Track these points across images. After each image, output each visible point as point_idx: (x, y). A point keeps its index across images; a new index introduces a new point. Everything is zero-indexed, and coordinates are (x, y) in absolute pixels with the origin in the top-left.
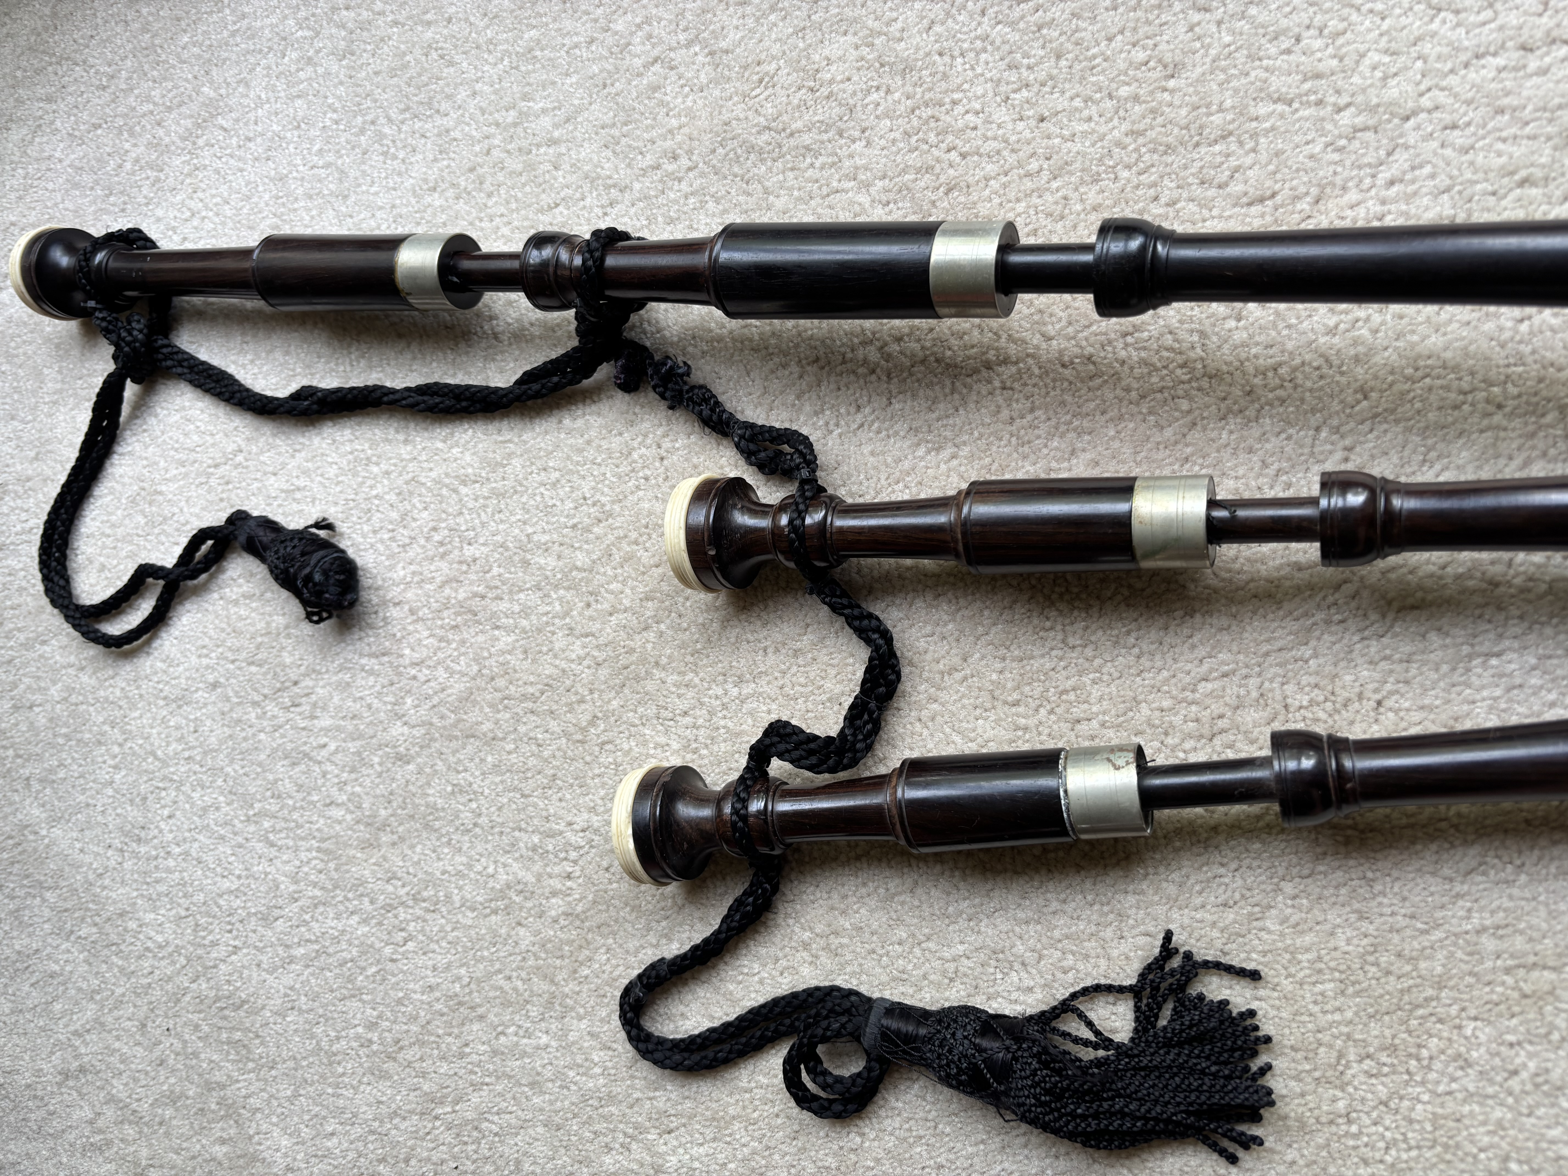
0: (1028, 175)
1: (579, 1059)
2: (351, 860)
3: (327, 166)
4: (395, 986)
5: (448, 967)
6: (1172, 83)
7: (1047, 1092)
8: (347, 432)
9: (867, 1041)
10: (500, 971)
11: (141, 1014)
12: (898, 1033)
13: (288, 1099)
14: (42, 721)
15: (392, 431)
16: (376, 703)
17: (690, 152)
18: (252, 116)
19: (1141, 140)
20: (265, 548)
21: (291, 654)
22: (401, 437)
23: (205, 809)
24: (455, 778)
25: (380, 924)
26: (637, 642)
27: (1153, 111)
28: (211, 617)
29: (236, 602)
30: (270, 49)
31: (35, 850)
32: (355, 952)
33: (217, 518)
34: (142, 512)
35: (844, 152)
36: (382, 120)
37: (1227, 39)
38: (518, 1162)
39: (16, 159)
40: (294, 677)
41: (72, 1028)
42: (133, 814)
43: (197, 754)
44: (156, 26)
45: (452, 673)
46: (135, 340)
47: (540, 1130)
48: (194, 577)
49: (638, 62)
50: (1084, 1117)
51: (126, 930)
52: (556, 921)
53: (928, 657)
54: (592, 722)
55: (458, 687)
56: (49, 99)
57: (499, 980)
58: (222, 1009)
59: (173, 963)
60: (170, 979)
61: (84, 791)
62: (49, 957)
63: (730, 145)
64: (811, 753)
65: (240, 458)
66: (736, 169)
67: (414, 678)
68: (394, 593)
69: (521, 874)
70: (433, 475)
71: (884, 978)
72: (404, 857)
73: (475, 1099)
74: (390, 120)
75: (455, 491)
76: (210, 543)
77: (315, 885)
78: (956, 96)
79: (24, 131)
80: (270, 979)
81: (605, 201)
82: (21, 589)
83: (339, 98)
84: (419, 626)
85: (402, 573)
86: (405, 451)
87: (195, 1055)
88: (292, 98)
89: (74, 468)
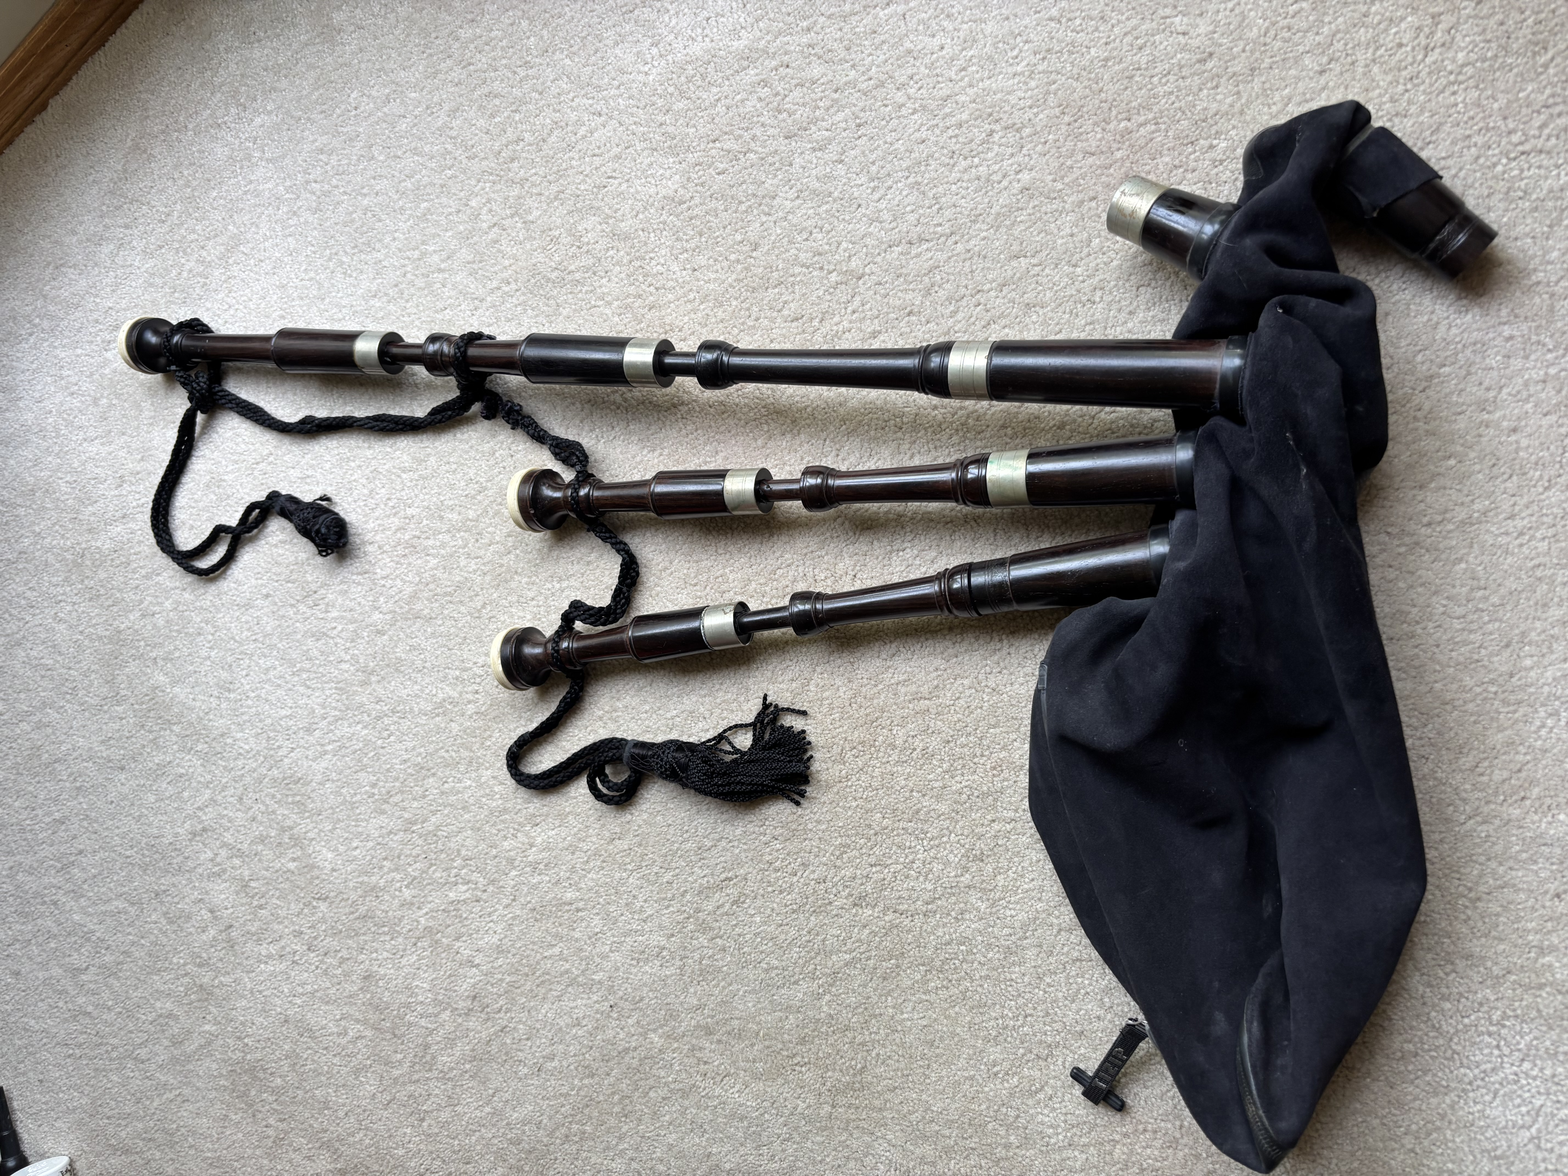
0: (689, 301)
1: (487, 791)
2: (355, 693)
3: (310, 279)
4: (385, 762)
5: (414, 748)
6: (754, 254)
7: (705, 774)
8: (335, 442)
9: (625, 760)
10: (442, 748)
11: (239, 792)
12: (638, 755)
13: (330, 831)
14: (161, 623)
15: (361, 441)
16: (363, 602)
17: (516, 281)
18: (262, 246)
19: (742, 284)
20: (292, 514)
21: (311, 575)
22: (366, 445)
23: (267, 670)
24: (410, 642)
25: (374, 728)
26: (505, 561)
27: (746, 268)
28: (261, 555)
29: (276, 546)
30: (270, 204)
31: (164, 701)
32: (361, 745)
33: (260, 496)
34: (214, 492)
35: (597, 284)
36: (341, 253)
37: (779, 232)
38: (459, 851)
39: (108, 265)
40: (314, 589)
41: (196, 806)
42: (224, 675)
43: (260, 637)
44: (195, 183)
45: (405, 582)
46: (202, 389)
47: (469, 832)
48: (249, 532)
49: (485, 226)
50: (721, 785)
51: (225, 744)
52: (471, 718)
53: (654, 562)
54: (484, 606)
55: (409, 590)
56: (127, 227)
57: (442, 753)
58: (288, 784)
59: (256, 760)
60: (255, 770)
61: (192, 664)
62: (178, 765)
63: (538, 277)
64: (591, 616)
65: (271, 459)
66: (541, 292)
67: (384, 586)
68: (368, 537)
69: (451, 693)
70: (386, 467)
71: (639, 731)
72: (385, 688)
73: (433, 819)
74: (346, 252)
75: (399, 476)
76: (257, 511)
77: (335, 708)
78: (652, 255)
79: (112, 247)
80: (314, 764)
81: (472, 307)
82: (140, 542)
83: (315, 238)
84: (384, 556)
85: (372, 525)
86: (369, 453)
87: (274, 812)
88: (286, 236)
89: (168, 466)
